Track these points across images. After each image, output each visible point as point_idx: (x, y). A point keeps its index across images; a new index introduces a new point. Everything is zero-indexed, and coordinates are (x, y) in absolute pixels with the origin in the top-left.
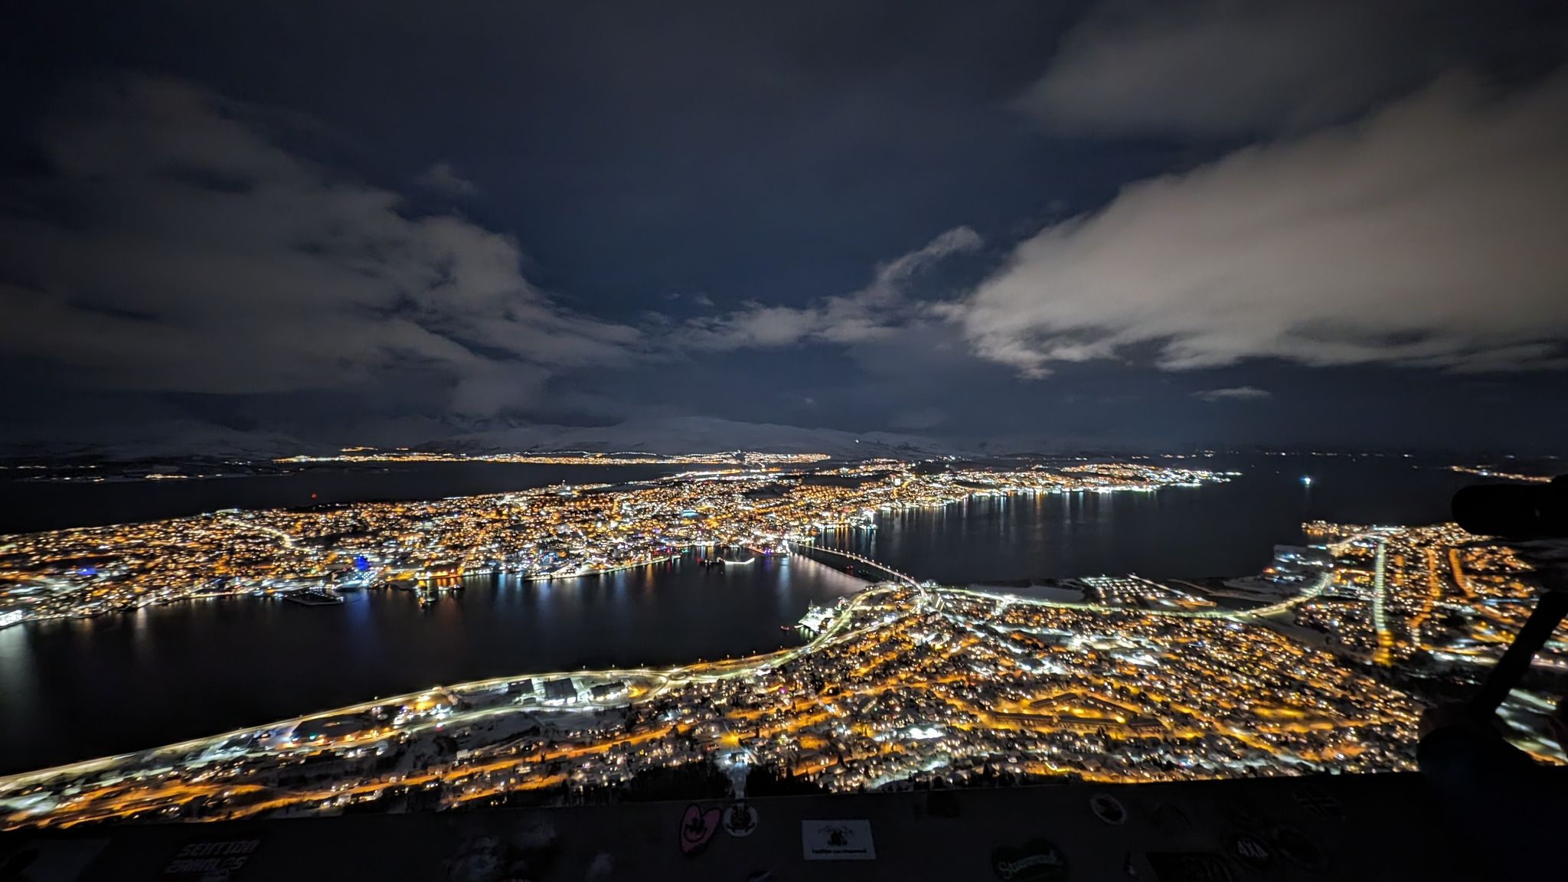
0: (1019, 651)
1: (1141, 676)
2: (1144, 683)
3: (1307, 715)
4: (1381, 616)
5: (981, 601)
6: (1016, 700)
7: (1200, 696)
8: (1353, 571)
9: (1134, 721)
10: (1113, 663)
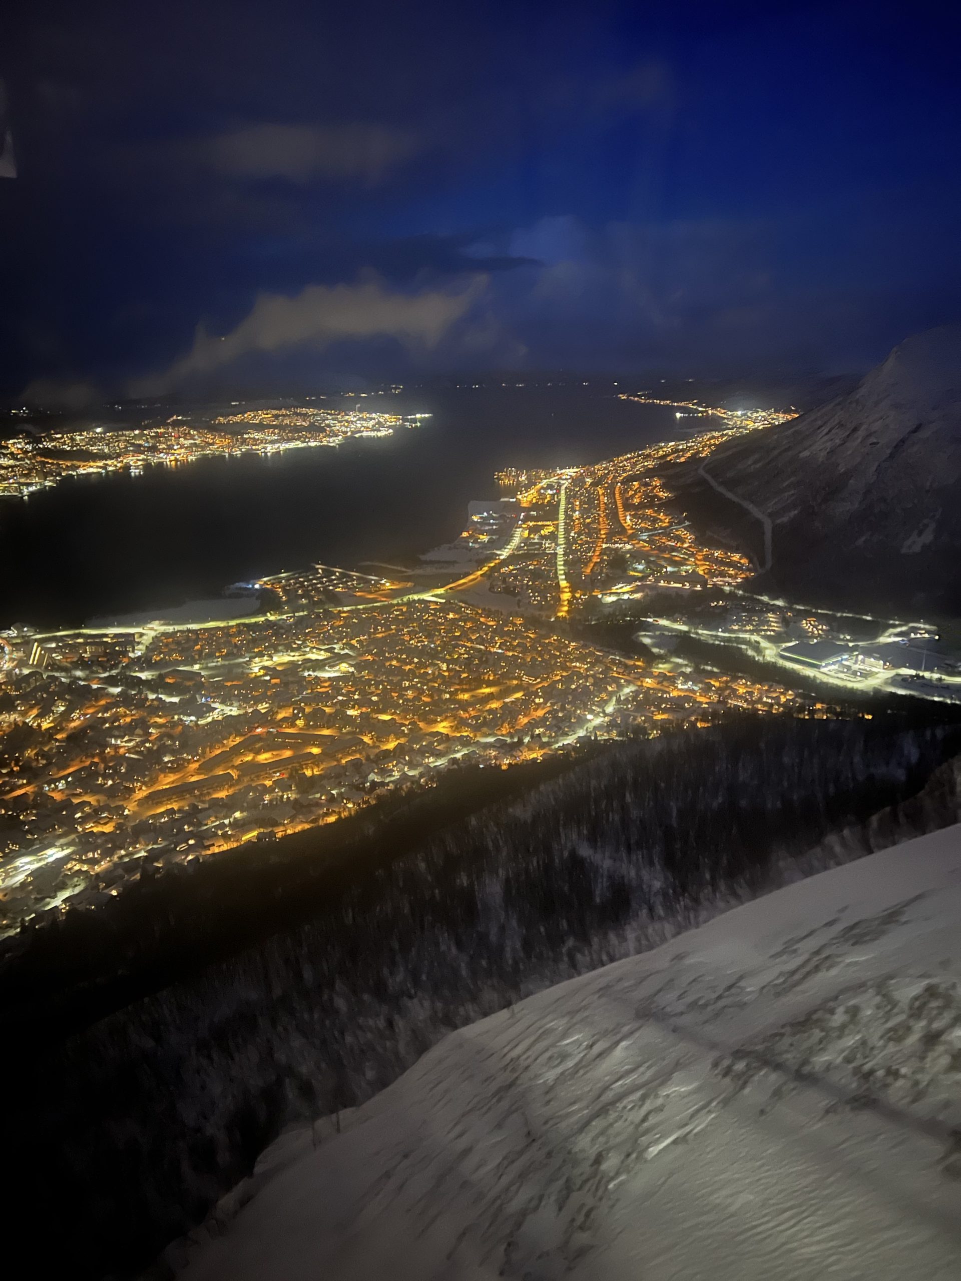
0: (176, 700)
1: (338, 691)
2: (340, 698)
3: (502, 687)
4: (562, 567)
5: (109, 640)
6: (178, 767)
7: (401, 696)
8: (540, 523)
9: (332, 747)
10: (302, 683)
